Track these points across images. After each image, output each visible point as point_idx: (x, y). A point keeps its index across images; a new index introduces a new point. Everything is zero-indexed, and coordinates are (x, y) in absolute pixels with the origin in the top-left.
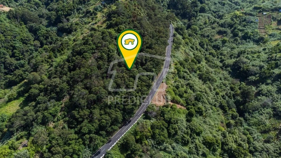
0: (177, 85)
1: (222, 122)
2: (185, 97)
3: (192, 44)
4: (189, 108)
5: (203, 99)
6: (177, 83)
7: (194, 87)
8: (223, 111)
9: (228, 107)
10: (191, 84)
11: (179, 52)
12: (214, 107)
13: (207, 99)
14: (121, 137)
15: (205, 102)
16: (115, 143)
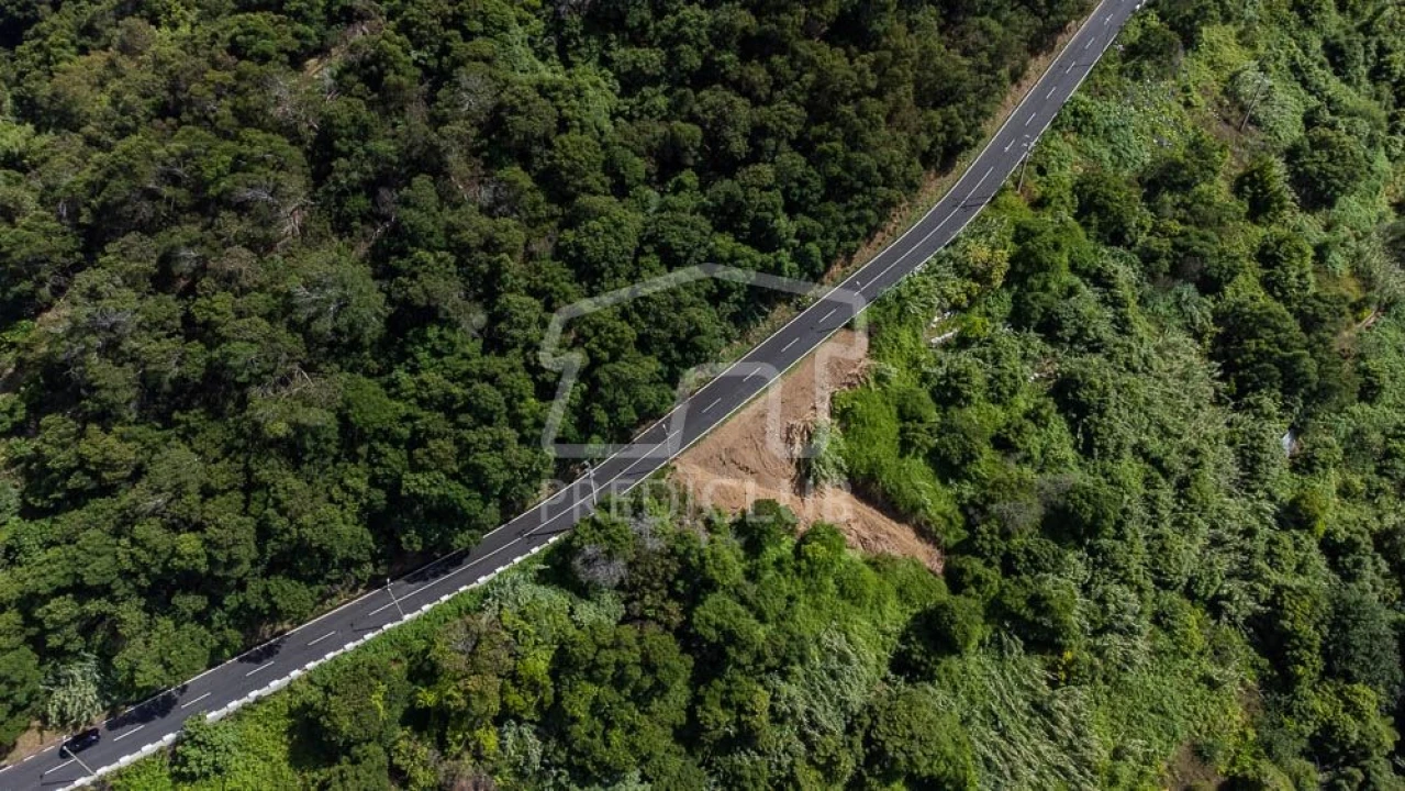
0: (956, 376)
1: (1201, 754)
2: (980, 481)
3: (1355, 14)
4: (962, 571)
5: (1122, 538)
6: (965, 359)
7: (1101, 413)
8: (1264, 662)
9: (1325, 653)
10: (1092, 386)
11: (1168, 84)
12: (1191, 618)
13: (1156, 544)
14: (330, 656)
15: (1116, 568)
16: (275, 684)
